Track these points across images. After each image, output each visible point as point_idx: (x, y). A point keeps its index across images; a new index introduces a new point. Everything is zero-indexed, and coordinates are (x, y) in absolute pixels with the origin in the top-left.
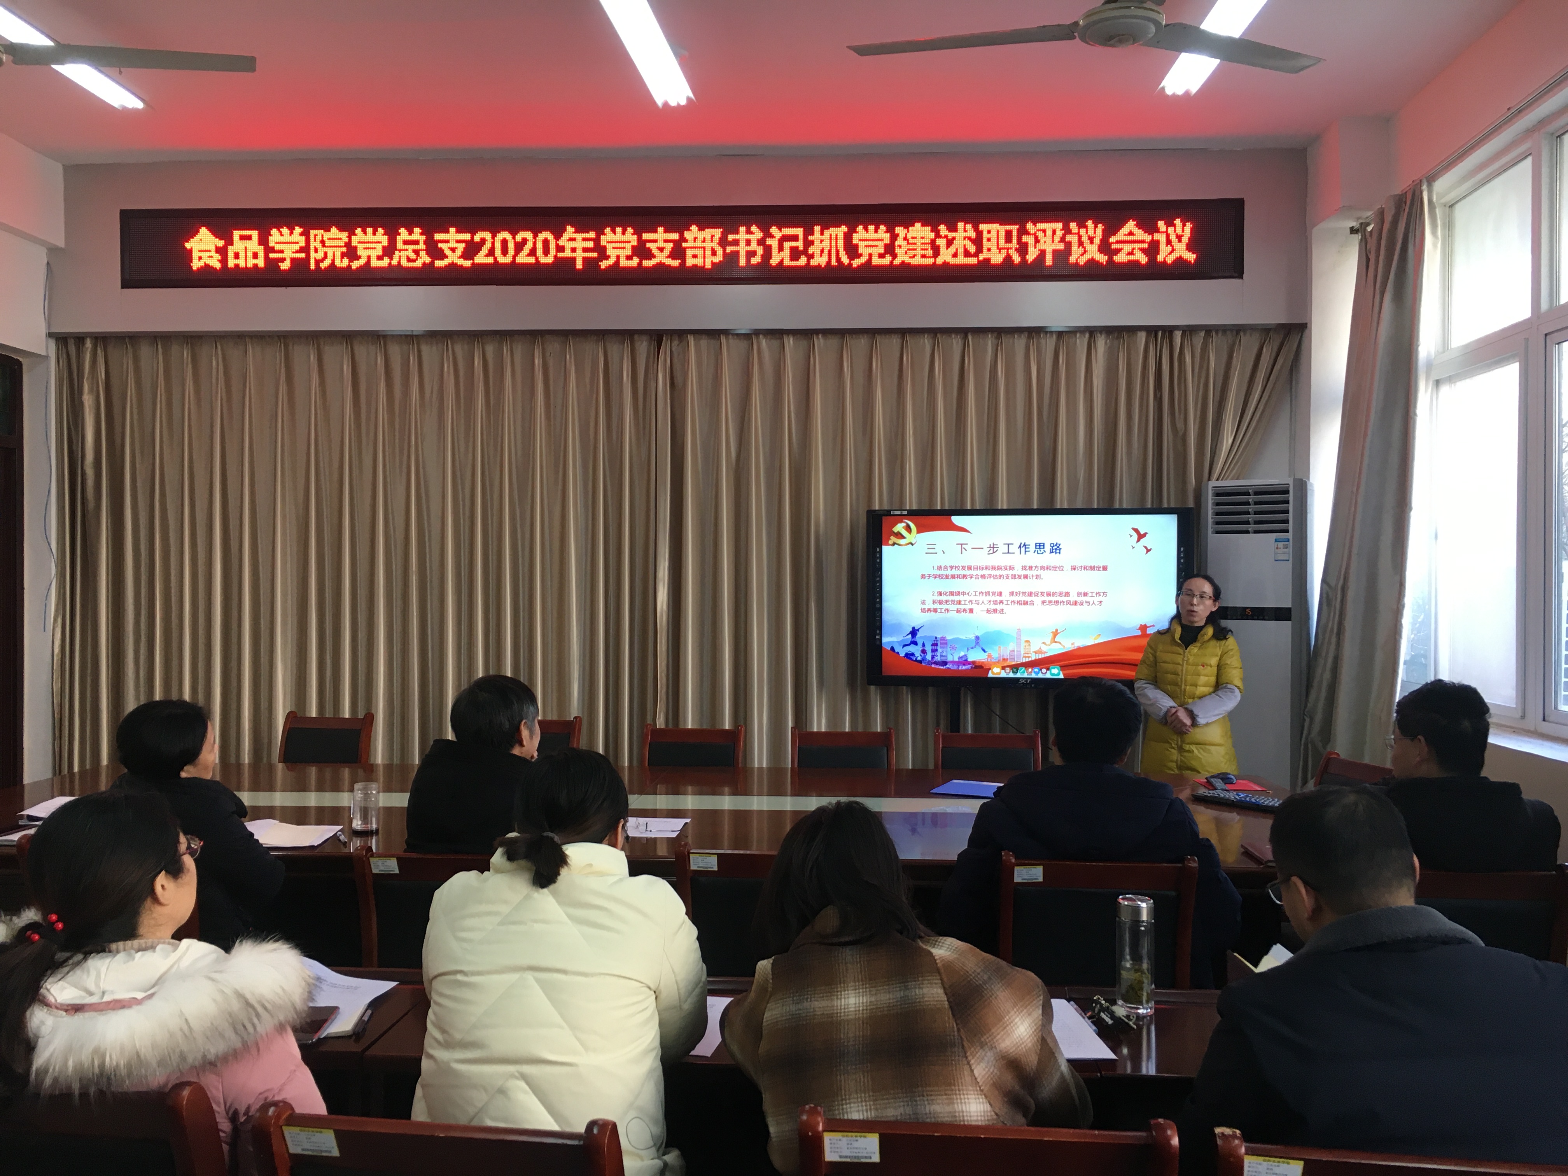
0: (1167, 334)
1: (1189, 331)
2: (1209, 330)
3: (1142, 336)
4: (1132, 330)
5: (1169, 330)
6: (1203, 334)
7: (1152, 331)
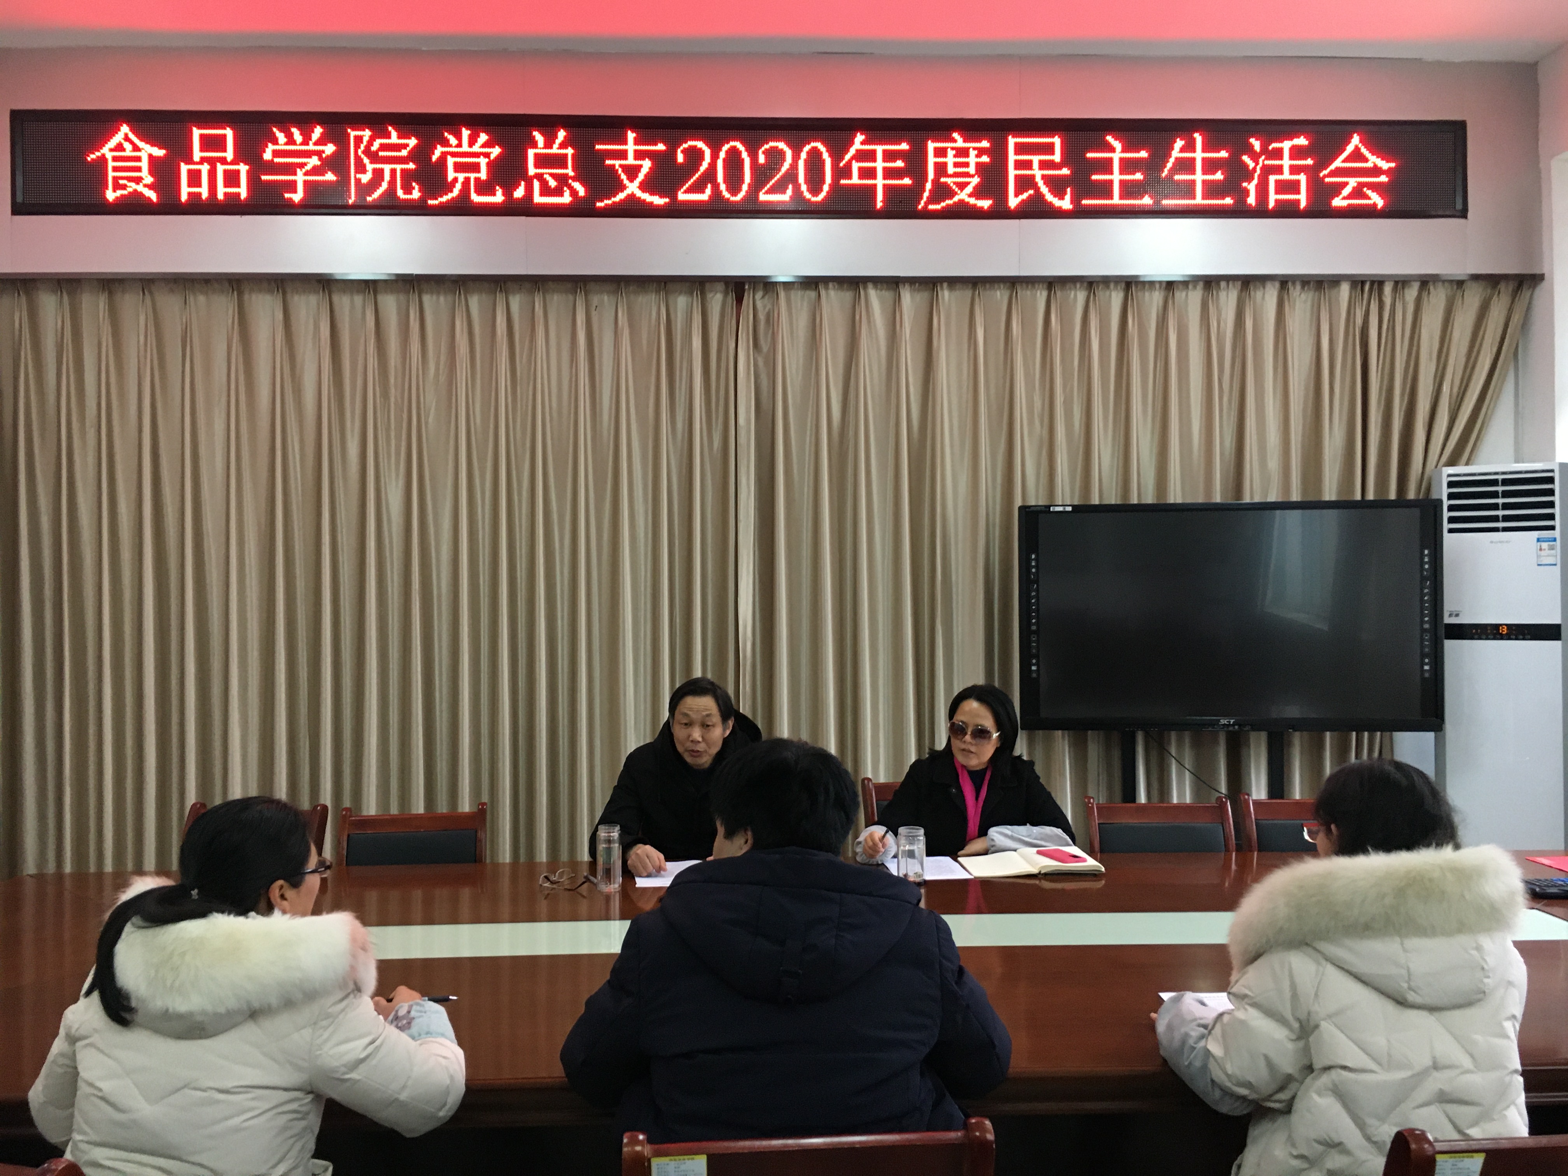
0: (1376, 286)
1: (1401, 283)
2: (1426, 282)
3: (1345, 288)
4: (1334, 281)
5: (1377, 283)
6: (1416, 286)
7: (1358, 282)
